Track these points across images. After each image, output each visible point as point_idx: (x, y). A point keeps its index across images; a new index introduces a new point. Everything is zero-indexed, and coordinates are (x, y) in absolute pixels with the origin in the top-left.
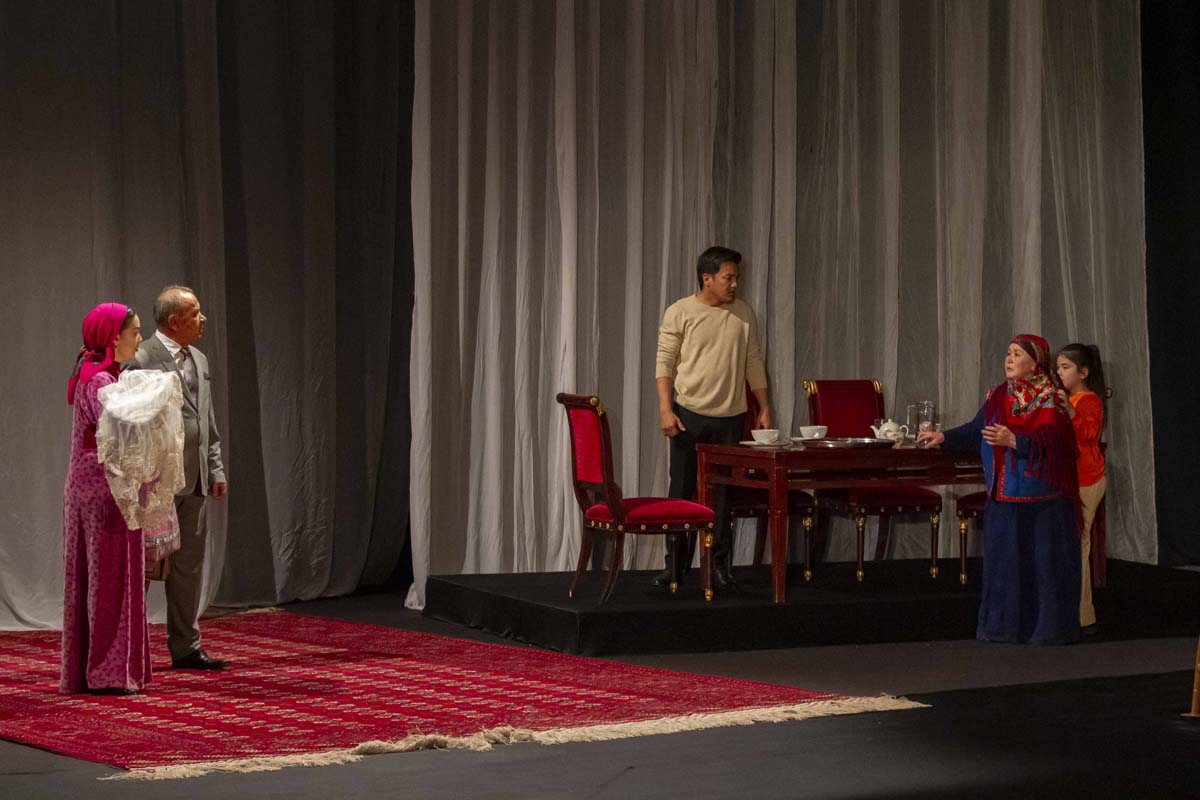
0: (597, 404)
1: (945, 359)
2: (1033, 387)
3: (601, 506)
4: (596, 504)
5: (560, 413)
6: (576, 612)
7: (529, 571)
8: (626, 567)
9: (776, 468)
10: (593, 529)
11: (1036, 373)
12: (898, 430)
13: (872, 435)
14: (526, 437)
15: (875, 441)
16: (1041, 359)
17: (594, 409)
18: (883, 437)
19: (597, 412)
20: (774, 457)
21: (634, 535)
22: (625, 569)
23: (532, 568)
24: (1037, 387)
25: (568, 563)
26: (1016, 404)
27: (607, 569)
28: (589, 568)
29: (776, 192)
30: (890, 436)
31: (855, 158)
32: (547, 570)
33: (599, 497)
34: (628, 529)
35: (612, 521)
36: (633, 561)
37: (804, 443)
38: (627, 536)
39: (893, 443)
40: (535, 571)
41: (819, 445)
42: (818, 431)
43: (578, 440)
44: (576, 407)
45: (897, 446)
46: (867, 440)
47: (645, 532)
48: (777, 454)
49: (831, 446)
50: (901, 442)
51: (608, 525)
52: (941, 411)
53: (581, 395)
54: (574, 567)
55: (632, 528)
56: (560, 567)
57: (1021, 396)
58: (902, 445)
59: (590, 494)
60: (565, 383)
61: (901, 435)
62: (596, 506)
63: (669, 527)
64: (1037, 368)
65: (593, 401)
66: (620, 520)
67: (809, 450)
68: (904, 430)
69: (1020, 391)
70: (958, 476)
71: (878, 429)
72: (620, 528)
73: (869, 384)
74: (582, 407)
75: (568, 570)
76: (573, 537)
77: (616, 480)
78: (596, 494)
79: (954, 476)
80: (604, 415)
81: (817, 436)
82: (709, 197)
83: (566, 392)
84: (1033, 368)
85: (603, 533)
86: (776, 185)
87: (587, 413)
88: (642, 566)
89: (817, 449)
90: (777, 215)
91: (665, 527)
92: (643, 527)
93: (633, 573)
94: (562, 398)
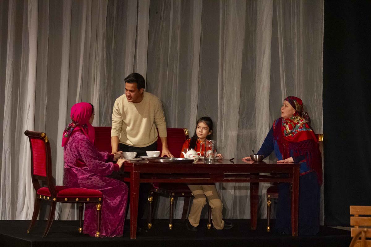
0: (45, 136)
1: (221, 120)
2: (293, 122)
3: (45, 188)
4: (42, 187)
5: (26, 140)
6: (31, 241)
7: (7, 219)
8: (56, 218)
9: (134, 171)
10: (40, 199)
11: (295, 115)
12: (196, 154)
13: (183, 157)
14: (8, 152)
15: (184, 159)
16: (298, 108)
17: (43, 139)
18: (188, 158)
19: (44, 141)
20: (133, 166)
21: (61, 203)
22: (56, 219)
23: (9, 217)
24: (295, 121)
25: (27, 215)
26: (285, 131)
27: (47, 219)
28: (38, 219)
29: (138, 33)
30: (192, 158)
31: (179, 16)
32: (16, 220)
33: (44, 183)
34: (58, 200)
35: (50, 196)
36: (60, 216)
37: (148, 159)
38: (58, 203)
39: (193, 161)
40: (10, 220)
41: (156, 161)
42: (155, 153)
43: (35, 155)
44: (34, 138)
45: (195, 162)
46: (180, 159)
47: (67, 202)
48: (134, 164)
49: (162, 161)
50: (197, 160)
51: (48, 198)
52: (218, 145)
53: (36, 131)
54: (30, 218)
55: (61, 200)
56: (23, 218)
57: (287, 127)
58: (197, 162)
59: (40, 182)
60: (29, 126)
61: (197, 157)
62: (43, 188)
63: (79, 200)
64: (296, 113)
65: (43, 134)
66: (54, 196)
67: (150, 163)
68: (199, 154)
69: (287, 124)
70: (225, 178)
71: (186, 153)
72: (54, 199)
73: (182, 131)
74: (38, 138)
75: (27, 219)
76: (30, 203)
77: (53, 175)
78: (42, 181)
79: (223, 178)
80: (48, 143)
81: (155, 156)
82: (104, 33)
83: (29, 130)
84: (294, 113)
85: (46, 202)
86: (138, 29)
87: (39, 141)
88: (65, 218)
89: (155, 162)
90: (138, 45)
91: (77, 199)
92: (66, 199)
93: (60, 222)
94: (27, 133)
